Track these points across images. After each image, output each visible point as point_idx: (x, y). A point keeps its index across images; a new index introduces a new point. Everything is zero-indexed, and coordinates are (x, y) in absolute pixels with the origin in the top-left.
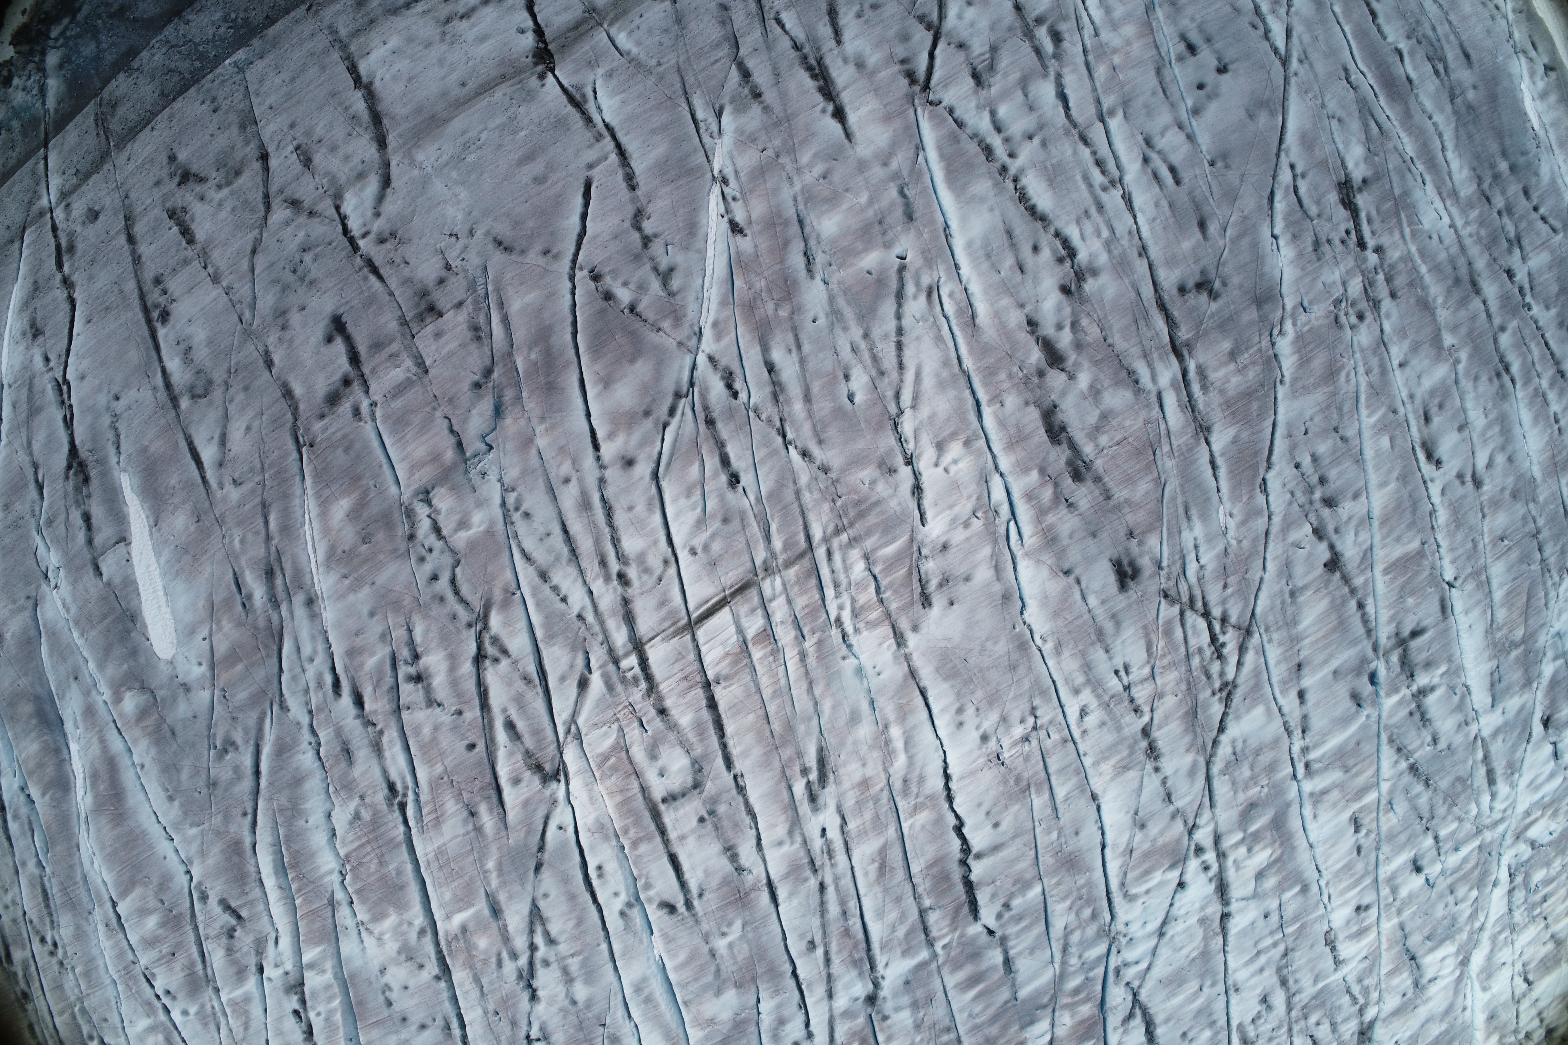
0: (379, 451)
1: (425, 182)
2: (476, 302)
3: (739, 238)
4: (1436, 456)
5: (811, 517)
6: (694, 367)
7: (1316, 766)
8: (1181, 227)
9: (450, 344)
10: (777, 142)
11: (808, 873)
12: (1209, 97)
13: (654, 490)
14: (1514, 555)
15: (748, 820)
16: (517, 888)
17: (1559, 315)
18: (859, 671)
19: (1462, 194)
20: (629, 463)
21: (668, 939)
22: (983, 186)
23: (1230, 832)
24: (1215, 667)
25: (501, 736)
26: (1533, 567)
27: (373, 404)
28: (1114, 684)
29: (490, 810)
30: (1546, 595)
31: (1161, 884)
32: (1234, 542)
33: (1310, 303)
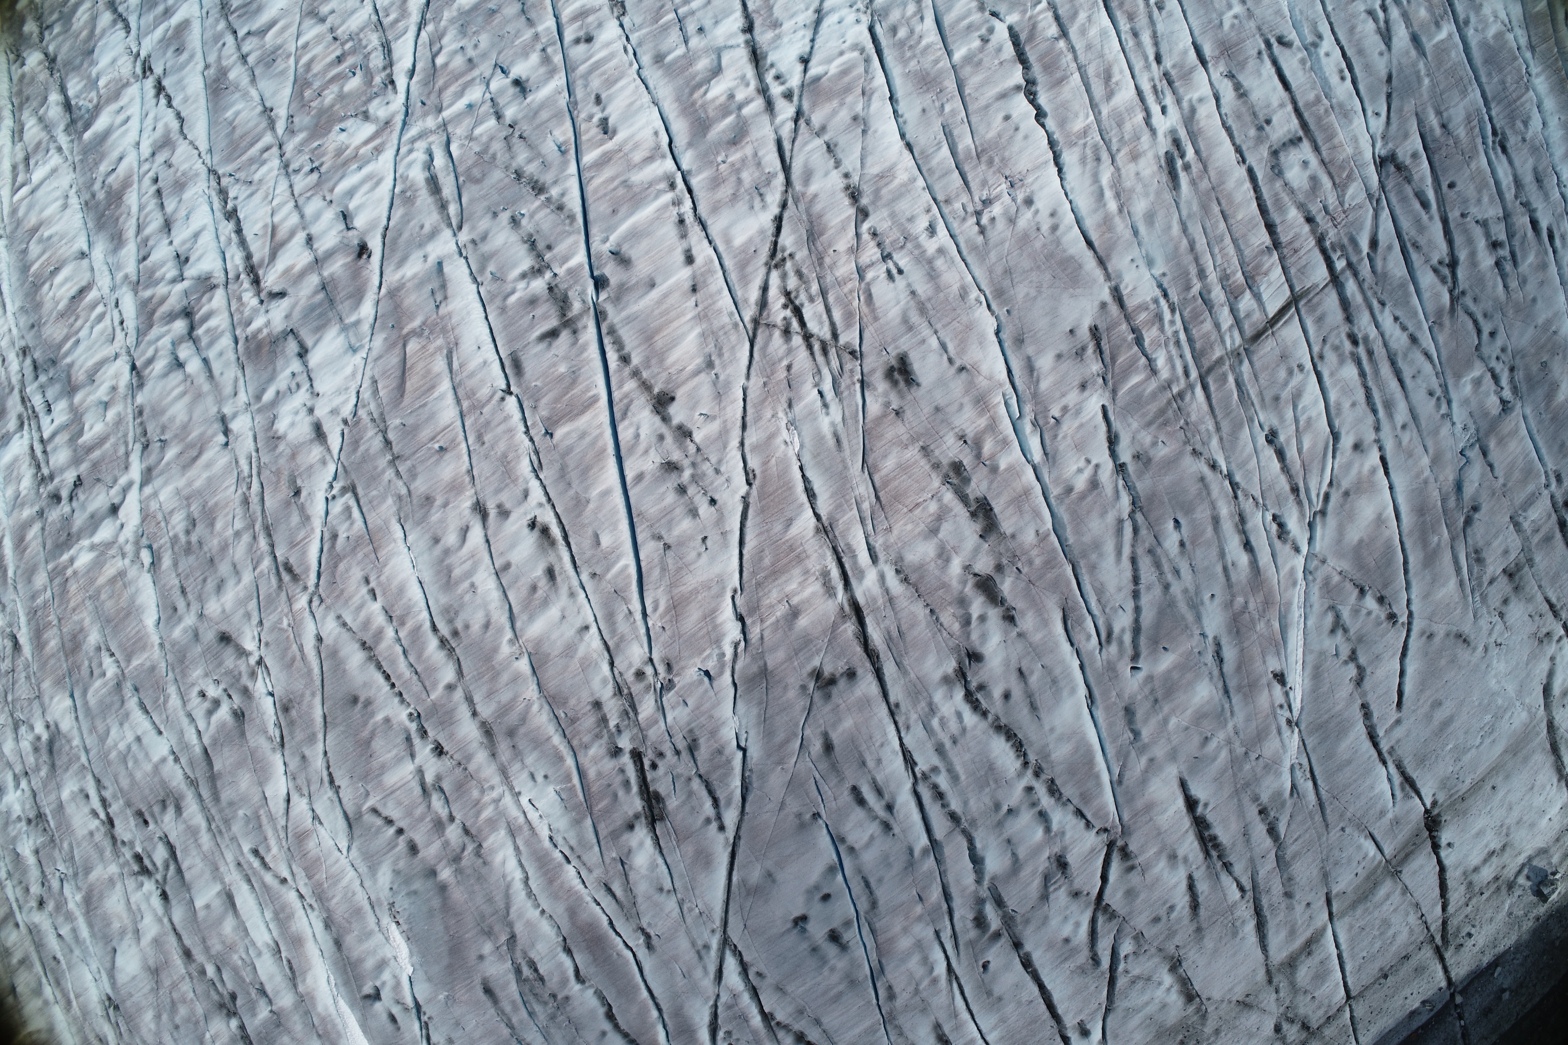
0: (1541, 444)
1: (1521, 691)
2: (1480, 585)
3: (1278, 669)
4: (536, 533)
5: (1205, 407)
6: (1311, 540)
7: (663, 185)
8: (852, 741)
9: (1497, 545)
10: (1247, 767)
11: (1173, 73)
12: (817, 888)
13: (1337, 423)
14: (425, 434)
15: (1230, 122)
16: (1404, 61)
17: (372, 714)
18: (1150, 263)
19: (502, 833)
20: (1357, 447)
21: (1279, 12)
22: (1061, 753)
23: (756, 115)
24: (792, 283)
25: (1431, 195)
26: (398, 421)
27: (1547, 486)
28: (902, 259)
29: (1432, 130)
30: (376, 391)
31: (829, 61)
32: (781, 414)
33: (701, 682)
